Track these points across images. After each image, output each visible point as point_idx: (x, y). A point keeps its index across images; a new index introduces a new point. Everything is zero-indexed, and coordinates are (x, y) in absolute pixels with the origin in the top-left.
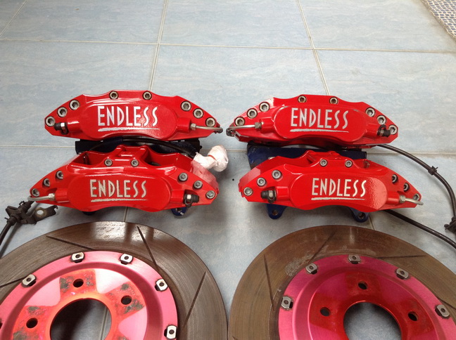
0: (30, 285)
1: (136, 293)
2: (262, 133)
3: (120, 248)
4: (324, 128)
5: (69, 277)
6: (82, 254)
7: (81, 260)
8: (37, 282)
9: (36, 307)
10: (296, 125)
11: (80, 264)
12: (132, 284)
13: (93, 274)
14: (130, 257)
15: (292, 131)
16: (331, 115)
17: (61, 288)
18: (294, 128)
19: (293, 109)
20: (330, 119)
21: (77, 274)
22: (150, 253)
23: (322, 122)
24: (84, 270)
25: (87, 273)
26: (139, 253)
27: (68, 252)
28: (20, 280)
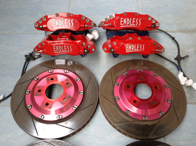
0: (37, 80)
1: (70, 82)
2: (110, 27)
3: (64, 68)
4: (132, 25)
5: (49, 77)
6: (52, 70)
7: (52, 72)
8: (39, 79)
9: (40, 86)
10: (122, 24)
11: (52, 74)
12: (69, 79)
13: (56, 76)
14: (68, 71)
15: (121, 26)
16: (135, 20)
17: (47, 81)
18: (122, 25)
19: (121, 18)
20: (135, 22)
21: (52, 76)
22: (74, 70)
23: (132, 23)
24: (53, 75)
25: (55, 76)
26: (70, 70)
27: (47, 70)
28: (33, 79)
